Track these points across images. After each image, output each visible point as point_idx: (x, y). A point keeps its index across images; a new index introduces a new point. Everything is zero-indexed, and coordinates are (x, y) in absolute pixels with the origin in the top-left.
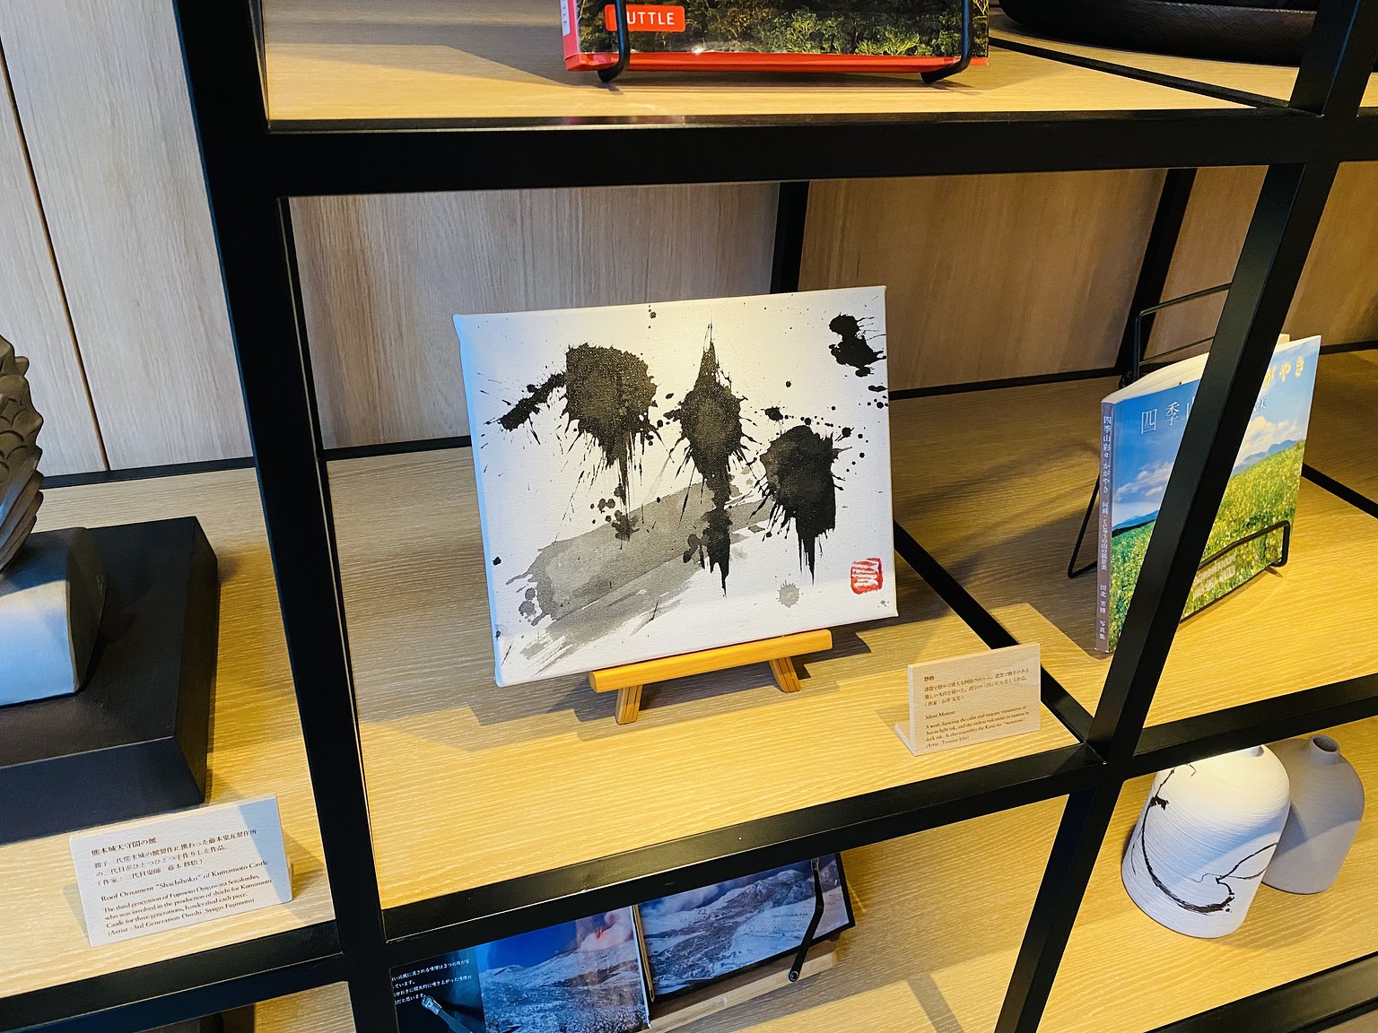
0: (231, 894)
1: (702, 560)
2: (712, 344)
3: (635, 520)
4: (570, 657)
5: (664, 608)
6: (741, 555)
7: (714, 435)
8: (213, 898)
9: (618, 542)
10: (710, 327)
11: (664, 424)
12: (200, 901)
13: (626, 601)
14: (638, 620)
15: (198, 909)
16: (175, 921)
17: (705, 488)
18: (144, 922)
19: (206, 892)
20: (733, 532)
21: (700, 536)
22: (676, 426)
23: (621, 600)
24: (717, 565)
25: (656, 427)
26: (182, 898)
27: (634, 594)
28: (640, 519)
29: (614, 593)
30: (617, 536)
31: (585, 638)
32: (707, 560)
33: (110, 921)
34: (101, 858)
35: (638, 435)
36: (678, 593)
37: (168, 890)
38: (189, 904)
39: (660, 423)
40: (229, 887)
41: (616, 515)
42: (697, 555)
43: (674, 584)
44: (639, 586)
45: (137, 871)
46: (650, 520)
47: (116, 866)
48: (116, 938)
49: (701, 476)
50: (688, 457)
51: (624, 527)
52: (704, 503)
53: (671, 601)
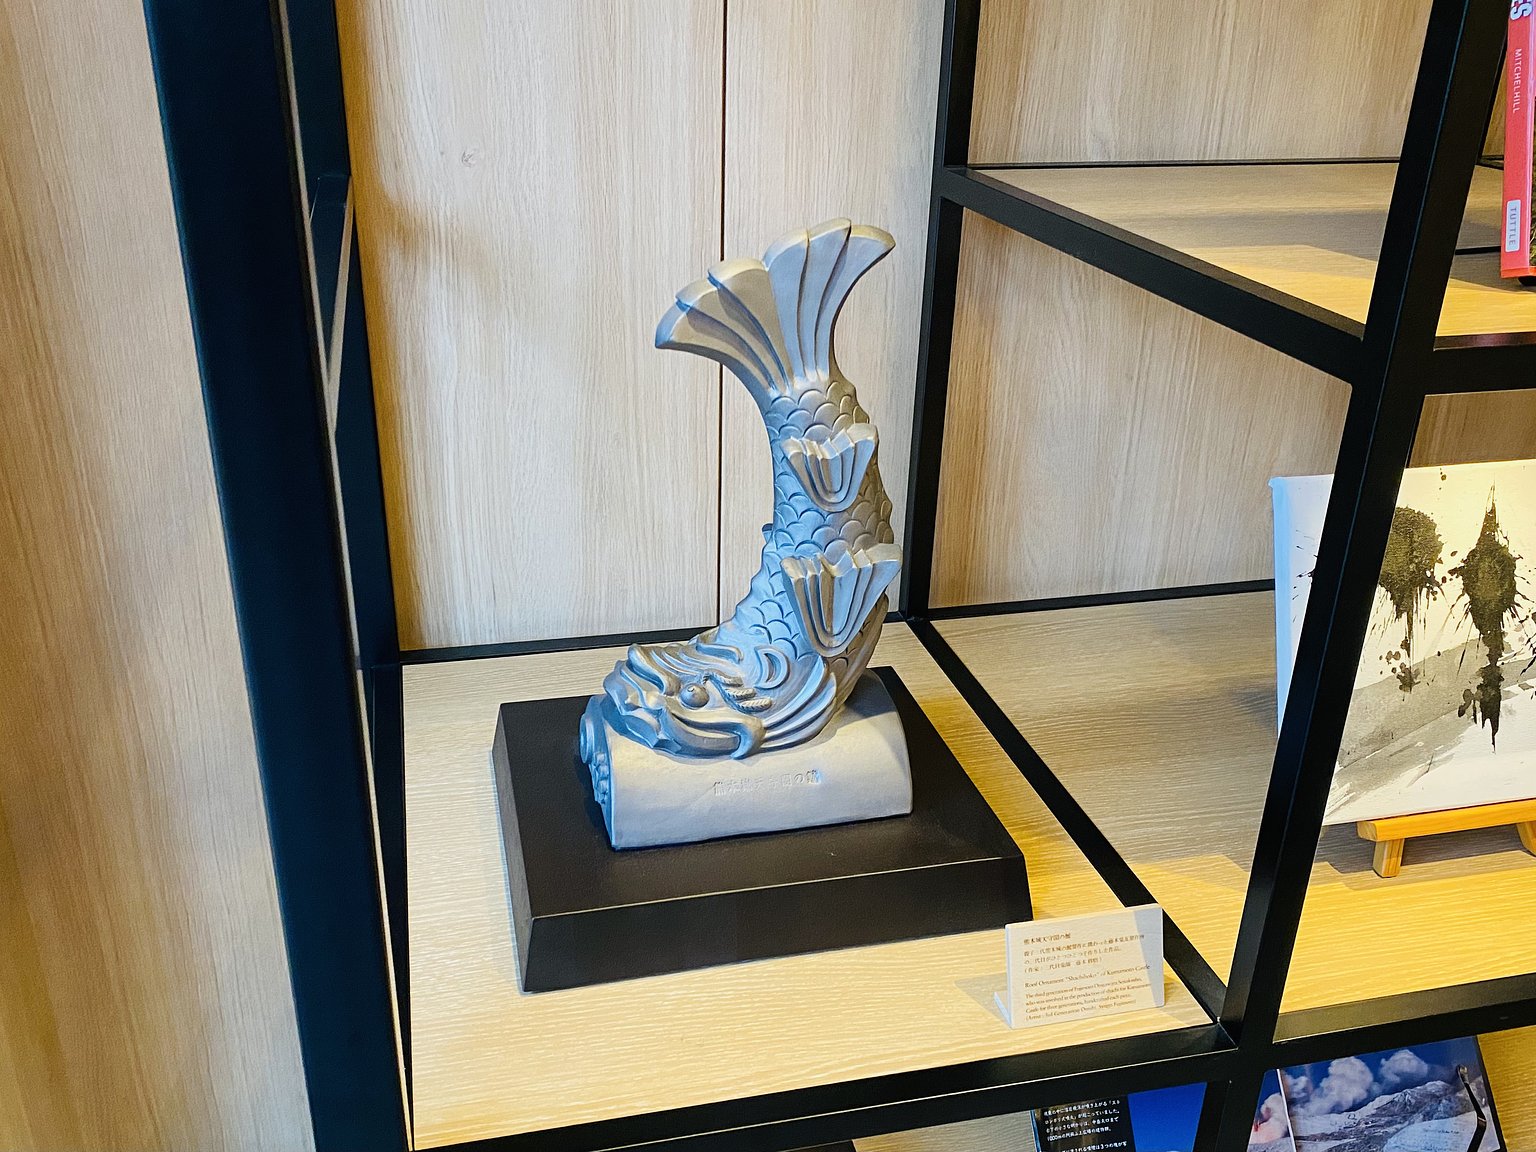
0: (1120, 993)
1: (1475, 715)
2: (1493, 504)
3: (1417, 673)
4: (1351, 805)
5: (1438, 761)
6: (1510, 712)
7: (1491, 593)
8: (1105, 995)
9: (1401, 693)
10: (1493, 489)
11: (1448, 580)
12: (1096, 997)
13: (1405, 752)
14: (1415, 771)
15: (1093, 1004)
16: (1075, 1014)
17: (1481, 644)
18: (1054, 1010)
19: (1100, 989)
20: (1504, 688)
21: (1474, 691)
22: (1458, 583)
23: (1401, 751)
24: (1488, 721)
25: (1441, 582)
26: (1083, 992)
27: (1413, 745)
28: (1422, 674)
29: (1396, 744)
30: (1401, 688)
31: (1366, 786)
32: (1479, 715)
33: (1029, 1006)
34: (1030, 947)
35: (1425, 590)
36: (1452, 747)
37: (1074, 984)
38: (1088, 998)
39: (1444, 580)
40: (1119, 986)
41: (1401, 667)
42: (1470, 710)
43: (1450, 737)
44: (1418, 738)
45: (1054, 962)
46: (1430, 673)
47: (1040, 956)
48: (1032, 1023)
49: (1478, 632)
50: (1467, 613)
51: (1407, 680)
52: (1479, 658)
53: (1445, 755)
